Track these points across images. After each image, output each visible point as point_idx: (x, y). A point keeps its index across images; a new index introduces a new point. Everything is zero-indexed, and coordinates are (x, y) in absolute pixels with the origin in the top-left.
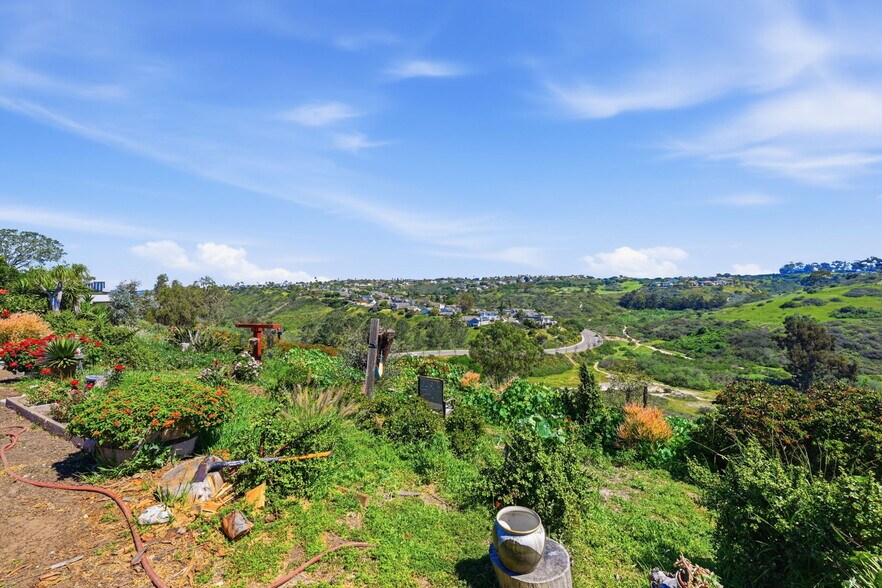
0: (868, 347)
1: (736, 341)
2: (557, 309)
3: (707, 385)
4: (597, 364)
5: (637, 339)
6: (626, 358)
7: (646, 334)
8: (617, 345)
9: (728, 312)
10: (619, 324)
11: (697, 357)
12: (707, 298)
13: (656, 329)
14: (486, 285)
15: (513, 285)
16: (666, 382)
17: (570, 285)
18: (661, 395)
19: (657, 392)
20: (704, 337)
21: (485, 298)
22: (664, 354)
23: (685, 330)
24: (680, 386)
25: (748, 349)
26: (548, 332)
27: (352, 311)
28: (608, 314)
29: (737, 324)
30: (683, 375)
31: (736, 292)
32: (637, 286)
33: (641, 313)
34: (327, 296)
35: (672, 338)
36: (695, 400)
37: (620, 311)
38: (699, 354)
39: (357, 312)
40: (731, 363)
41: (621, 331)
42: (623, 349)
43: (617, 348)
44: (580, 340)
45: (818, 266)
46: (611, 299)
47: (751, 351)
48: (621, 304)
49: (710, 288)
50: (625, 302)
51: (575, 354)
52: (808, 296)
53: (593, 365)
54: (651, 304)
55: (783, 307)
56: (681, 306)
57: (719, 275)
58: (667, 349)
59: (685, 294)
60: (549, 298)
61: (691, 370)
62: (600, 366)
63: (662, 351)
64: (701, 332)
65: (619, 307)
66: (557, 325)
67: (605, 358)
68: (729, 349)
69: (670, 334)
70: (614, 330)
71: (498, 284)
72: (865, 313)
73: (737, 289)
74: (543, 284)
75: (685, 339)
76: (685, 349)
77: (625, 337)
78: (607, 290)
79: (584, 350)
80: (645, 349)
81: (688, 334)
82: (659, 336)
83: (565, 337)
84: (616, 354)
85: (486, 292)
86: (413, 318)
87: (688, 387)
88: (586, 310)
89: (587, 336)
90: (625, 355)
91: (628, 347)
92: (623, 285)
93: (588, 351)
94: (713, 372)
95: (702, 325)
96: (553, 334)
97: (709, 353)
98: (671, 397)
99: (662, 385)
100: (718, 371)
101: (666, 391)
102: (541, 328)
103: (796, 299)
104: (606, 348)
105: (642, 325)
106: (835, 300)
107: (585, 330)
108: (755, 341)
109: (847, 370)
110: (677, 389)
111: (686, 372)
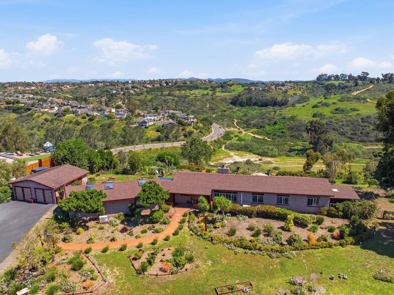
0: (341, 129)
1: (291, 129)
2: (193, 108)
3: (277, 154)
4: (224, 146)
5: (243, 128)
6: (238, 142)
7: (247, 125)
8: (233, 134)
9: (289, 110)
10: (231, 119)
11: (273, 139)
12: (279, 98)
13: (253, 122)
14: (137, 88)
15: (158, 88)
16: (259, 154)
17: (197, 88)
18: (258, 162)
19: (256, 161)
20: (277, 126)
21: (139, 100)
22: (257, 138)
23: (267, 122)
24: (265, 156)
25: (296, 133)
26: (194, 128)
27: (38, 116)
28: (225, 111)
29: (293, 118)
30: (266, 150)
31: (294, 94)
32: (240, 89)
33: (244, 109)
34: (8, 103)
35: (261, 127)
36: (272, 163)
37: (231, 108)
38: (274, 137)
39: (44, 117)
40: (288, 141)
41: (233, 123)
42: (236, 136)
43: (232, 136)
44: (211, 131)
45: (334, 77)
46: (226, 99)
47: (297, 133)
48: (232, 103)
49: (281, 91)
50: (235, 102)
51: (212, 142)
52: (325, 101)
53: (222, 147)
54: (249, 103)
55: (313, 107)
56: (265, 105)
57: (286, 82)
58: (259, 135)
59: (268, 96)
60: (187, 100)
61: (270, 147)
62: (226, 148)
63: (256, 136)
64: (275, 123)
65: (231, 106)
66: (197, 123)
67: (228, 142)
68: (288, 133)
69: (260, 125)
70: (230, 123)
71: (146, 87)
72: (344, 111)
73: (295, 92)
74: (179, 87)
75: (267, 128)
76: (268, 134)
77: (236, 128)
78: (222, 92)
79: (215, 138)
80: (248, 135)
81: (269, 125)
82: (255, 126)
83: (204, 131)
84: (233, 140)
85: (138, 94)
86: (95, 121)
87: (269, 156)
88: (211, 109)
89: (214, 128)
90: (238, 140)
91: (238, 134)
92: (232, 88)
93: (218, 139)
94: (280, 147)
95: (277, 118)
96: (196, 129)
97: (279, 136)
98: (262, 163)
99: (257, 156)
100: (282, 146)
101: (260, 160)
102: (189, 125)
103: (319, 103)
104: (227, 136)
105: (245, 119)
106: (334, 103)
107: (214, 124)
108: (299, 128)
109: (330, 142)
110: (264, 158)
111: (268, 149)
